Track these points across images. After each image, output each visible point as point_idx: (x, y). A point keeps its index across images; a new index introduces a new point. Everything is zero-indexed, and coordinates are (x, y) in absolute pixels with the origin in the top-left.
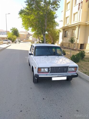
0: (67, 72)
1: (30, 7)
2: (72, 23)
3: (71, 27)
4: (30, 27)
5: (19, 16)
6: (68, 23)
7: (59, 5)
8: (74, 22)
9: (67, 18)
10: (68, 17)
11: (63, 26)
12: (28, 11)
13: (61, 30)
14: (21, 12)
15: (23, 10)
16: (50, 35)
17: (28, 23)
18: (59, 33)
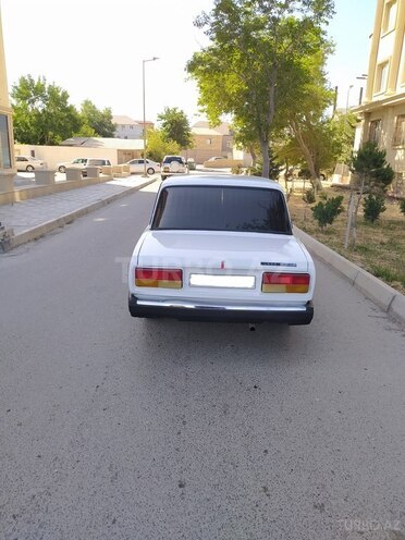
2: (400, 91)
5: (187, 74)
6: (383, 90)
7: (324, 33)
9: (382, 66)
10: (386, 62)
15: (200, 58)
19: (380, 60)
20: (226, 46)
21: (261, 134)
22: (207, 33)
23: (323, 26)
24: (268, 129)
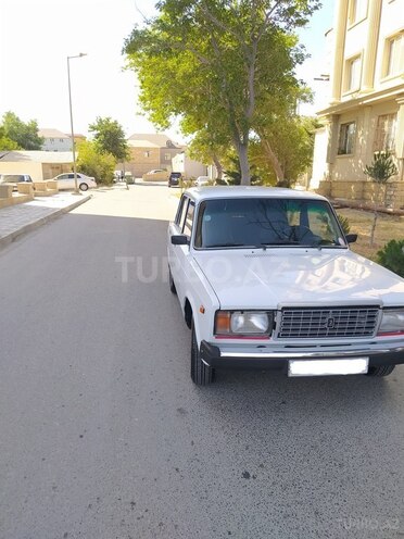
0: (367, 334)
1: (173, 18)
2: (378, 88)
3: (370, 106)
4: (177, 112)
5: (125, 60)
6: (355, 86)
8: (387, 78)
9: (351, 62)
10: (357, 57)
11: (333, 100)
12: (164, 35)
13: (323, 121)
14: (136, 43)
15: (144, 32)
16: (268, 147)
17: (167, 93)
18: (310, 134)
19: (348, 54)
21: (236, 135)
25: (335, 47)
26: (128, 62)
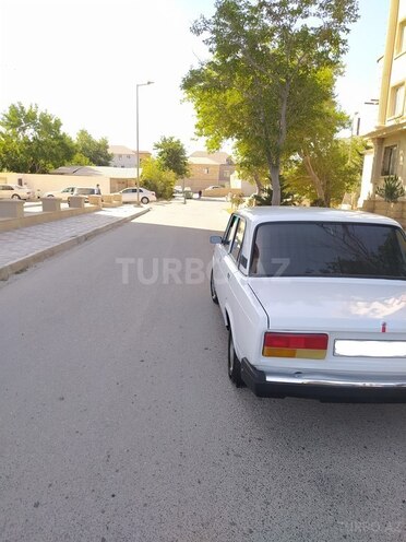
5: (183, 94)
7: (344, 42)
9: (396, 88)
10: (402, 85)
11: (378, 124)
14: (191, 81)
16: (310, 168)
19: (393, 82)
20: (228, 60)
21: (270, 159)
22: (207, 42)
23: (343, 35)
24: (278, 152)
25: (381, 76)
26: (186, 95)
